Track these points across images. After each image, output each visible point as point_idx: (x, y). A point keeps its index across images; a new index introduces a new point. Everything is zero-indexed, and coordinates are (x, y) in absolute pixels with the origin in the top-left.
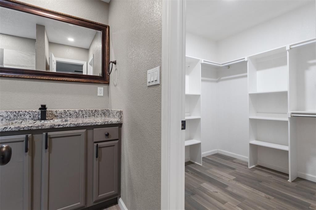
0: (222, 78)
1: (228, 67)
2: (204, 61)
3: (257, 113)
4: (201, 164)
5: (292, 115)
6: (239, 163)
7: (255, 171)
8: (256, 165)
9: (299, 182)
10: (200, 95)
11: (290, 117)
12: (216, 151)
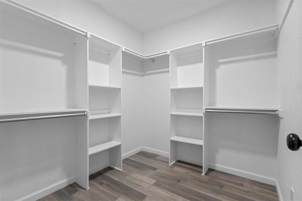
0: (147, 72)
1: (152, 61)
2: (125, 49)
3: (178, 108)
4: (121, 169)
5: (206, 110)
6: (161, 161)
7: (175, 168)
8: (176, 160)
9: (210, 173)
10: (120, 89)
11: (204, 112)
12: (141, 149)
